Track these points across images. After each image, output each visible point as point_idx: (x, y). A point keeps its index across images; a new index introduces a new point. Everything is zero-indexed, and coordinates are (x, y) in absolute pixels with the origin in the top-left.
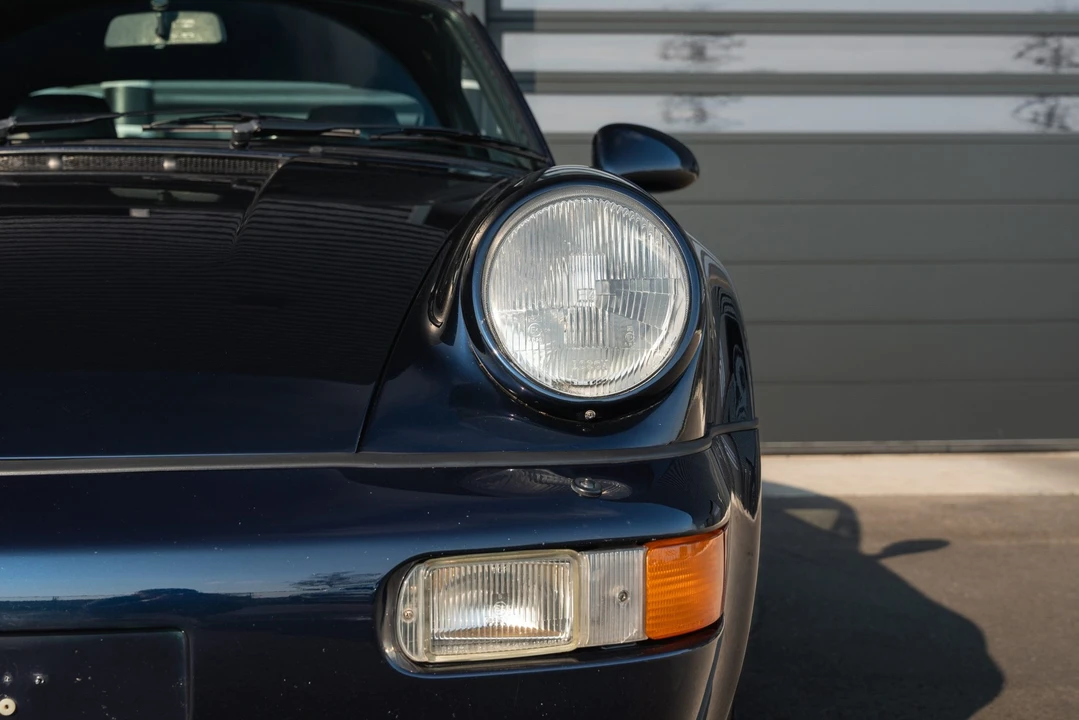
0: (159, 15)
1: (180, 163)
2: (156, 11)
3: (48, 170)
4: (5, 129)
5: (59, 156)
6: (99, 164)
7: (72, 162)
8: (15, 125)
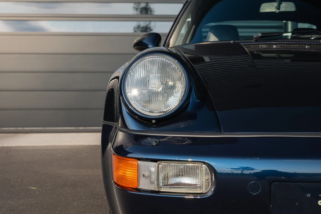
0: (278, 3)
1: (310, 46)
2: (277, 2)
3: (273, 48)
4: (258, 37)
5: (276, 44)
6: (288, 47)
7: (280, 46)
8: (261, 36)
